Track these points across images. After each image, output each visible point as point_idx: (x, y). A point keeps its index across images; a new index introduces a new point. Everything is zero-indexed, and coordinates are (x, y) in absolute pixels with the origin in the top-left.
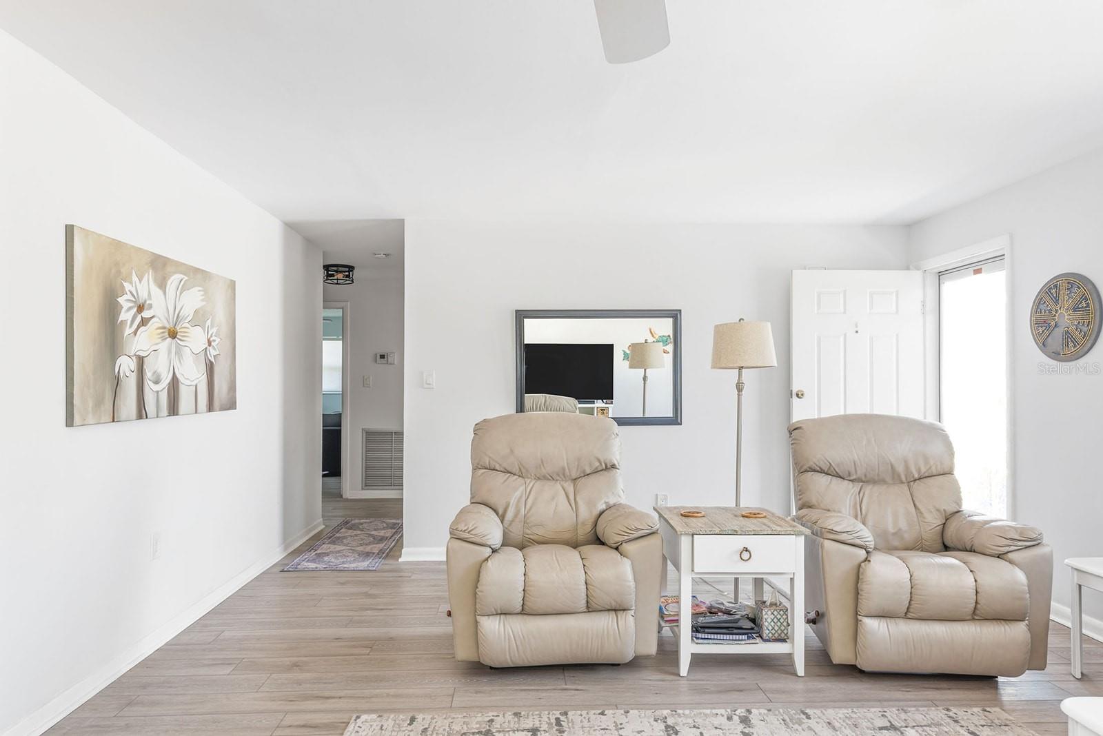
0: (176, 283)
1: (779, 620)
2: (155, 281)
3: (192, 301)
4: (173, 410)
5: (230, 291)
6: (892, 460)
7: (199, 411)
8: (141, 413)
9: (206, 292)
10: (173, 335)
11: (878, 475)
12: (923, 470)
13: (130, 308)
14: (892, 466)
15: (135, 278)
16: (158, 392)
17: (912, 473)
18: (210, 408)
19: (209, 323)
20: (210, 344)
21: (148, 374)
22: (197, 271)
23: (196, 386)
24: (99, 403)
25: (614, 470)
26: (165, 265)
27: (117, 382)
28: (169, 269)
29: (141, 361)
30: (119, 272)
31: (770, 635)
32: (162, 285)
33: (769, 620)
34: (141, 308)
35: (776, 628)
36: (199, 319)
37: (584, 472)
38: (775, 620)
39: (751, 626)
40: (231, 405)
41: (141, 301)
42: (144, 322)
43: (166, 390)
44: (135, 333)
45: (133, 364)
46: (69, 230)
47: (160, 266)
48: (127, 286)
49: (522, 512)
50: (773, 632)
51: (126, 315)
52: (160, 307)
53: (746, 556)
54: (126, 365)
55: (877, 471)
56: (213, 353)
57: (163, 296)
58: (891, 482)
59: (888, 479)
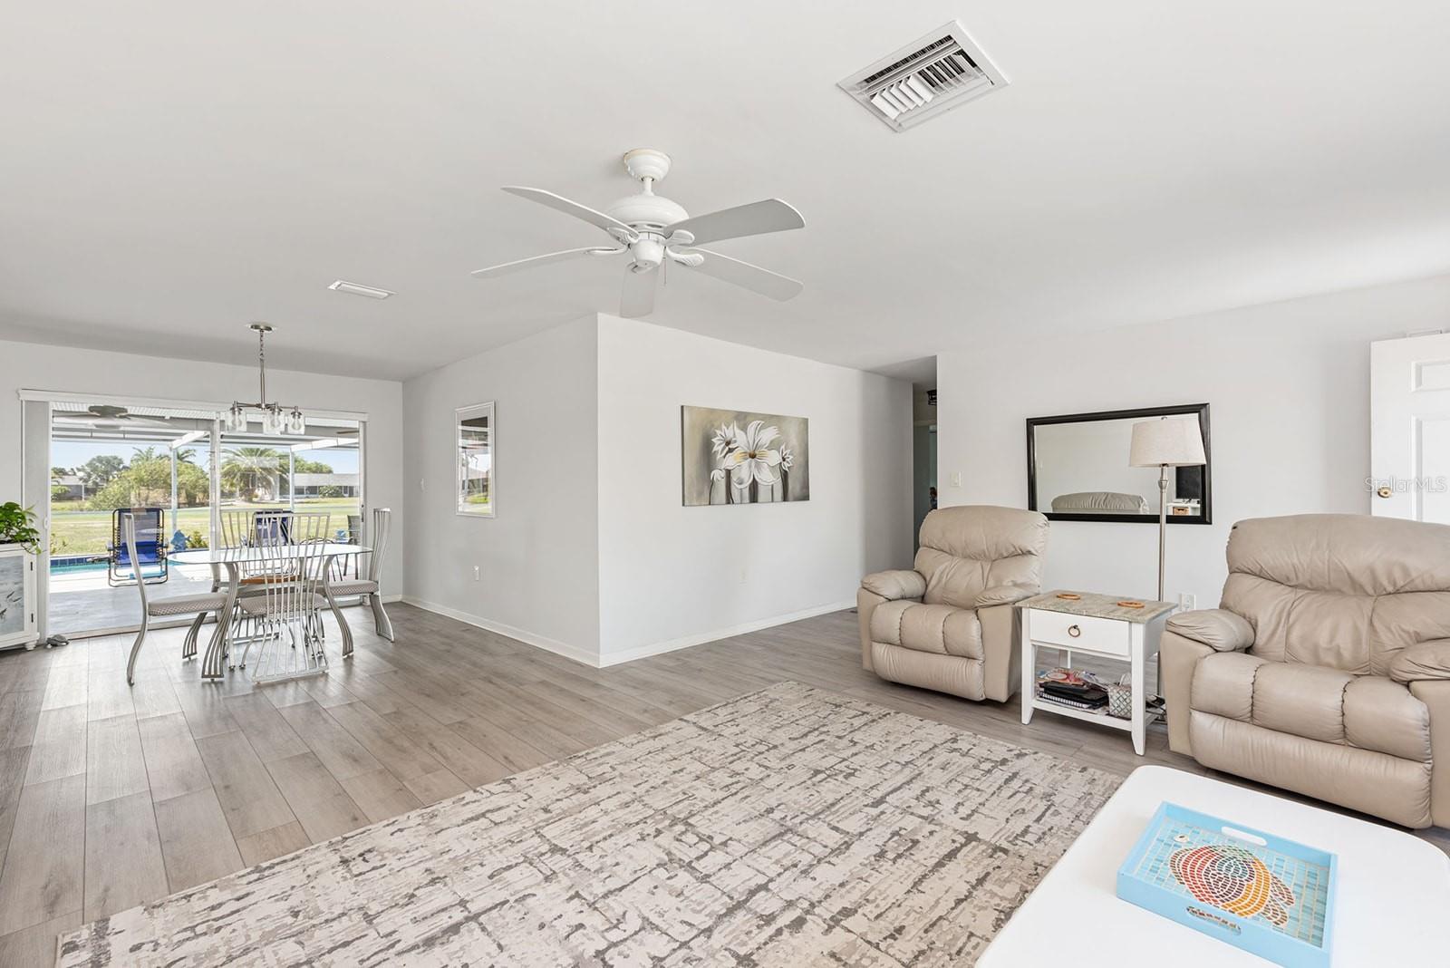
0: (754, 426)
1: (1125, 700)
2: (739, 427)
3: (769, 435)
4: (754, 498)
5: (802, 425)
6: (1350, 568)
7: (775, 499)
8: (729, 500)
9: (780, 428)
10: (753, 456)
11: (1329, 583)
12: (1400, 583)
13: (720, 445)
14: (1349, 574)
15: (724, 427)
16: (741, 489)
17: (1381, 585)
18: (785, 498)
19: (783, 447)
20: (784, 460)
21: (734, 479)
22: (772, 416)
23: (772, 486)
24: (700, 494)
25: (1030, 556)
26: (745, 417)
27: (712, 484)
28: (749, 419)
29: (728, 473)
30: (713, 426)
31: (1116, 711)
32: (744, 429)
33: (1115, 698)
34: (728, 443)
35: (1122, 706)
36: (774, 445)
37: (1002, 554)
38: (1121, 699)
39: (1098, 698)
40: (806, 497)
41: (728, 439)
42: (731, 451)
43: (748, 489)
44: (724, 457)
45: (723, 474)
46: (682, 407)
47: (742, 419)
48: (718, 432)
49: (944, 580)
50: (1119, 709)
51: (718, 447)
52: (742, 440)
53: (1074, 632)
54: (718, 475)
55: (1327, 578)
56: (787, 465)
57: (745, 436)
58: (1352, 593)
59: (1346, 589)
